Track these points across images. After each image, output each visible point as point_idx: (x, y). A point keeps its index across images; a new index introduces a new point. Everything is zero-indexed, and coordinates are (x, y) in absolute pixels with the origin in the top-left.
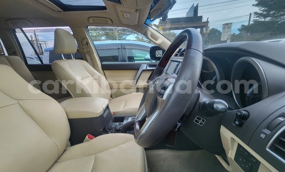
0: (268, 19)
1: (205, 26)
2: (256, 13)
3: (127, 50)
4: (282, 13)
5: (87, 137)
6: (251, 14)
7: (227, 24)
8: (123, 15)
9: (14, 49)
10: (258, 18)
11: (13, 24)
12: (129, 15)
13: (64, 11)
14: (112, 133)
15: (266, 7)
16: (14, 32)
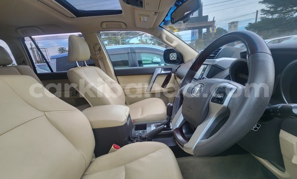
0: (276, 16)
1: (211, 26)
2: (263, 10)
3: (136, 54)
4: (290, 9)
5: (113, 147)
6: (257, 11)
7: (233, 23)
8: (140, 18)
9: (24, 58)
10: (265, 15)
11: (23, 33)
12: (146, 19)
13: (77, 17)
14: (137, 141)
15: (273, 4)
16: (24, 40)
